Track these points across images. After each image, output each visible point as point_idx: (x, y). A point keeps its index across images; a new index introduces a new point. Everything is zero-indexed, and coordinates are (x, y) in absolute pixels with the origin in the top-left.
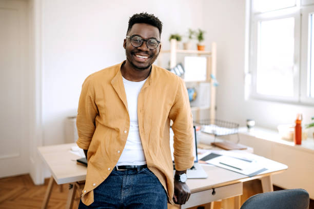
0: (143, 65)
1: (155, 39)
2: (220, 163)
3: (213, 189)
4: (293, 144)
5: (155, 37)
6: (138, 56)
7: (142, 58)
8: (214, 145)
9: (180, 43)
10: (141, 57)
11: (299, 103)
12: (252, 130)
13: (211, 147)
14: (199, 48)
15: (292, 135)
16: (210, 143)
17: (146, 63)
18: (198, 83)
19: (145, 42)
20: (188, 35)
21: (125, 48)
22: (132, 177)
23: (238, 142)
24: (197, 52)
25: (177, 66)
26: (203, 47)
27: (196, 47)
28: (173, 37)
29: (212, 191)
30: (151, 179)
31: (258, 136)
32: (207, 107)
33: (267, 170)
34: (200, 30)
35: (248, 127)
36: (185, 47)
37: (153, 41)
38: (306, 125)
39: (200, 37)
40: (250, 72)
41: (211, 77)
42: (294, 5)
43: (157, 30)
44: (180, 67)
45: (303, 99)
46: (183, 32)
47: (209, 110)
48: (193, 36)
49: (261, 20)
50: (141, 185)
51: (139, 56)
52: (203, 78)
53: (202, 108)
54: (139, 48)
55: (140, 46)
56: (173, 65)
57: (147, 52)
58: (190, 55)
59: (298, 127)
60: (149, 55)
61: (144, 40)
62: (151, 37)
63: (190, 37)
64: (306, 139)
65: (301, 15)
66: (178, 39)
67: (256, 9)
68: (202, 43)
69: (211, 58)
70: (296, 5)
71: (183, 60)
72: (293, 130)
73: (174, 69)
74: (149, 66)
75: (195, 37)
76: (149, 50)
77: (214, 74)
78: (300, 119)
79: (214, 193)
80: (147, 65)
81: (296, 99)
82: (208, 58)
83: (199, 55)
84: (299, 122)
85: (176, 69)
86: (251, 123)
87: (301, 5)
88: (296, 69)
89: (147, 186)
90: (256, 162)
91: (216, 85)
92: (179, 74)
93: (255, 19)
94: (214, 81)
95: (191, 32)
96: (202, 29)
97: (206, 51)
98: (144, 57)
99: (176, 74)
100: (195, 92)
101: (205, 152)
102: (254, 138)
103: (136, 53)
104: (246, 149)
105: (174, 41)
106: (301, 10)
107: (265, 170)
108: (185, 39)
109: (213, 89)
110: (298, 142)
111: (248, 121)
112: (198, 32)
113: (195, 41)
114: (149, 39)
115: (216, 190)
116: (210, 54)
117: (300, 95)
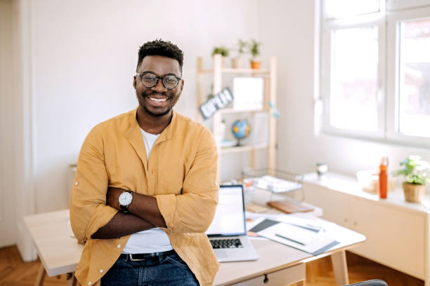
0: (159, 111)
1: (174, 75)
2: (277, 235)
3: (266, 275)
4: (376, 197)
5: (174, 72)
6: (152, 99)
7: (158, 101)
8: (271, 205)
9: (227, 60)
10: (156, 100)
11: (385, 141)
12: (323, 177)
13: (265, 209)
14: (253, 65)
15: (375, 185)
16: (264, 203)
17: (164, 107)
18: (253, 113)
19: (160, 80)
20: (238, 48)
21: (136, 88)
22: (152, 269)
23: (303, 199)
24: (250, 71)
25: (222, 92)
26: (259, 63)
27: (248, 65)
28: (216, 51)
29: (263, 278)
30: (177, 272)
31: (331, 187)
32: (264, 145)
33: (338, 243)
34: (253, 41)
35: (319, 173)
36: (234, 65)
37: (171, 77)
38: (393, 173)
39: (255, 51)
40: (320, 98)
41: (269, 105)
42: (377, 10)
43: (176, 63)
44: (226, 92)
45: (390, 135)
46: (230, 44)
47: (268, 149)
48: (245, 49)
49: (336, 28)
50: (164, 279)
51: (154, 99)
52: (259, 107)
53: (257, 147)
54: (153, 89)
55: (155, 86)
56: (217, 90)
57: (164, 94)
58: (240, 75)
59: (383, 175)
60: (166, 96)
61: (158, 77)
62: (168, 73)
63: (241, 51)
64: (393, 189)
65: (387, 23)
66: (224, 53)
67: (329, 12)
68: (257, 59)
69: (269, 79)
70: (379, 11)
71: (232, 82)
72: (377, 178)
73: (219, 95)
74: (168, 111)
75: (247, 50)
76: (166, 90)
77: (273, 101)
78: (385, 164)
79: (266, 280)
80: (166, 110)
81: (381, 135)
82: (265, 79)
83: (253, 75)
84: (384, 169)
85: (222, 95)
86: (323, 169)
87: (386, 10)
88: (381, 95)
89: (173, 281)
90: (324, 231)
91: (277, 116)
92: (225, 102)
93: (327, 26)
94: (274, 110)
95: (242, 44)
96: (257, 40)
97: (263, 69)
98: (160, 100)
99: (222, 102)
100: (249, 125)
101: (257, 218)
102: (325, 189)
103: (150, 94)
104: (312, 210)
105: (218, 57)
106: (386, 16)
107: (335, 243)
108: (233, 54)
109: (273, 121)
110: (383, 195)
111: (319, 165)
112: (251, 44)
113: (248, 56)
114: (165, 75)
115: (269, 276)
116: (268, 73)
117: (386, 130)
